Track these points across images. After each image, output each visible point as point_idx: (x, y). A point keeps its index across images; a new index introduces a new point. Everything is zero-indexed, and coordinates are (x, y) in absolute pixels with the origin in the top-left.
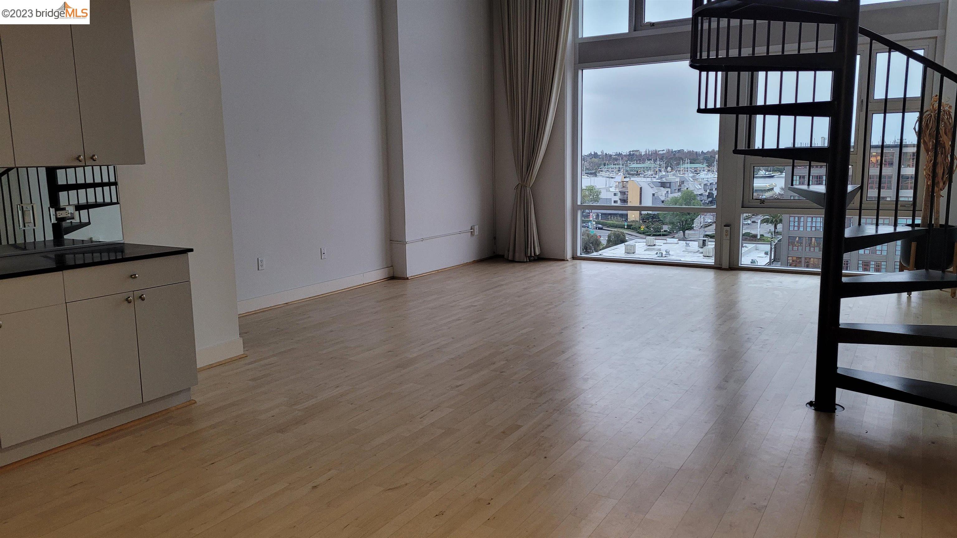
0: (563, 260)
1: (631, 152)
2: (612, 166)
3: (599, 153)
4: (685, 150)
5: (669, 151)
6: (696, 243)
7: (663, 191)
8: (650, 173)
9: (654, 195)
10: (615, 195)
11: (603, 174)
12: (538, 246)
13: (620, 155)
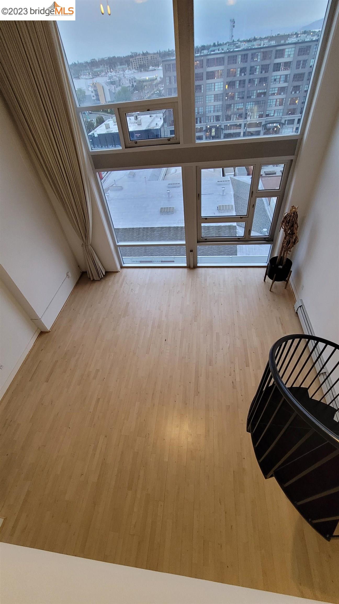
0: (117, 272)
1: (92, 60)
2: (85, 71)
3: (77, 63)
4: (116, 57)
5: (109, 58)
6: (133, 117)
7: (113, 87)
8: (103, 74)
9: (109, 90)
10: (92, 92)
11: (82, 76)
12: (103, 269)
13: (87, 63)
